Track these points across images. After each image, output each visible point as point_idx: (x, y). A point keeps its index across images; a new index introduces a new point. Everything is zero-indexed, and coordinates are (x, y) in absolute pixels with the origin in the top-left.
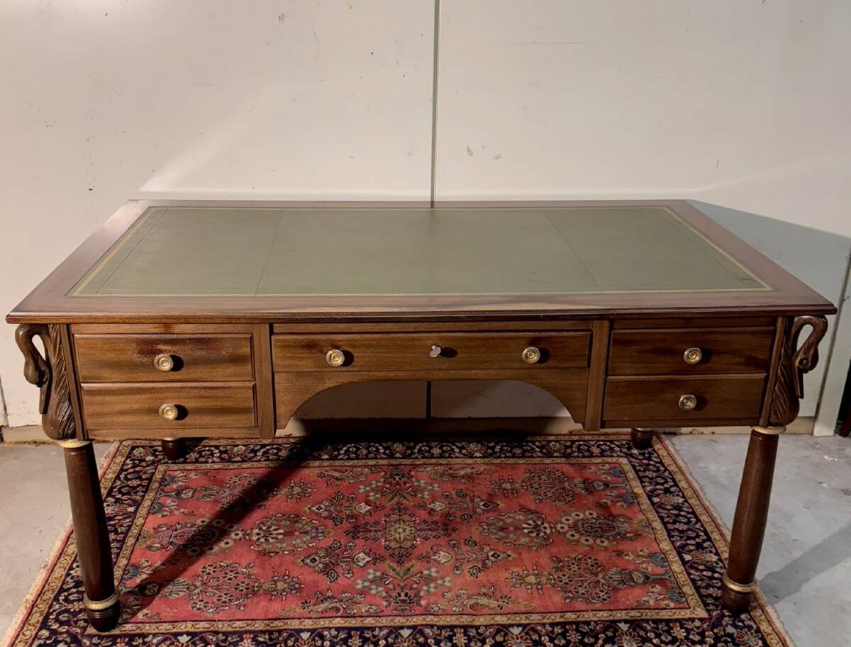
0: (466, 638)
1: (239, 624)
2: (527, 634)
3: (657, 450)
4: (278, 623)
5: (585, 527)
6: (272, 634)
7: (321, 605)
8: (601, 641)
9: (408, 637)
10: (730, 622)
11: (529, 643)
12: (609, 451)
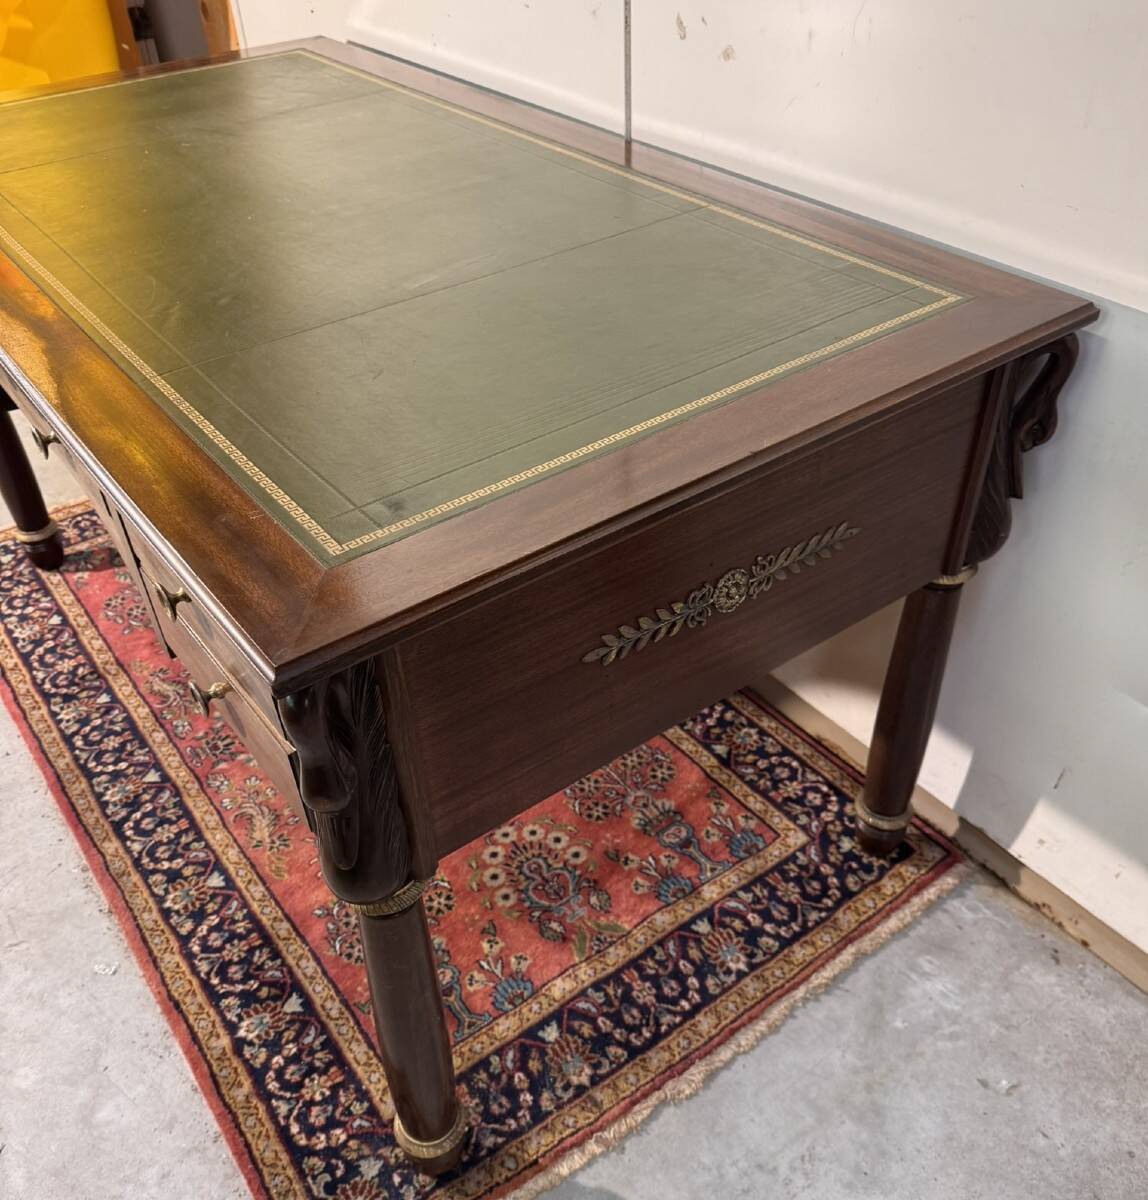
0: (173, 837)
1: (98, 643)
2: (213, 897)
3: (891, 873)
4: (113, 669)
5: (531, 862)
6: (91, 673)
7: (165, 686)
8: (240, 988)
9: (144, 783)
10: (393, 1161)
11: (193, 904)
12: (806, 809)
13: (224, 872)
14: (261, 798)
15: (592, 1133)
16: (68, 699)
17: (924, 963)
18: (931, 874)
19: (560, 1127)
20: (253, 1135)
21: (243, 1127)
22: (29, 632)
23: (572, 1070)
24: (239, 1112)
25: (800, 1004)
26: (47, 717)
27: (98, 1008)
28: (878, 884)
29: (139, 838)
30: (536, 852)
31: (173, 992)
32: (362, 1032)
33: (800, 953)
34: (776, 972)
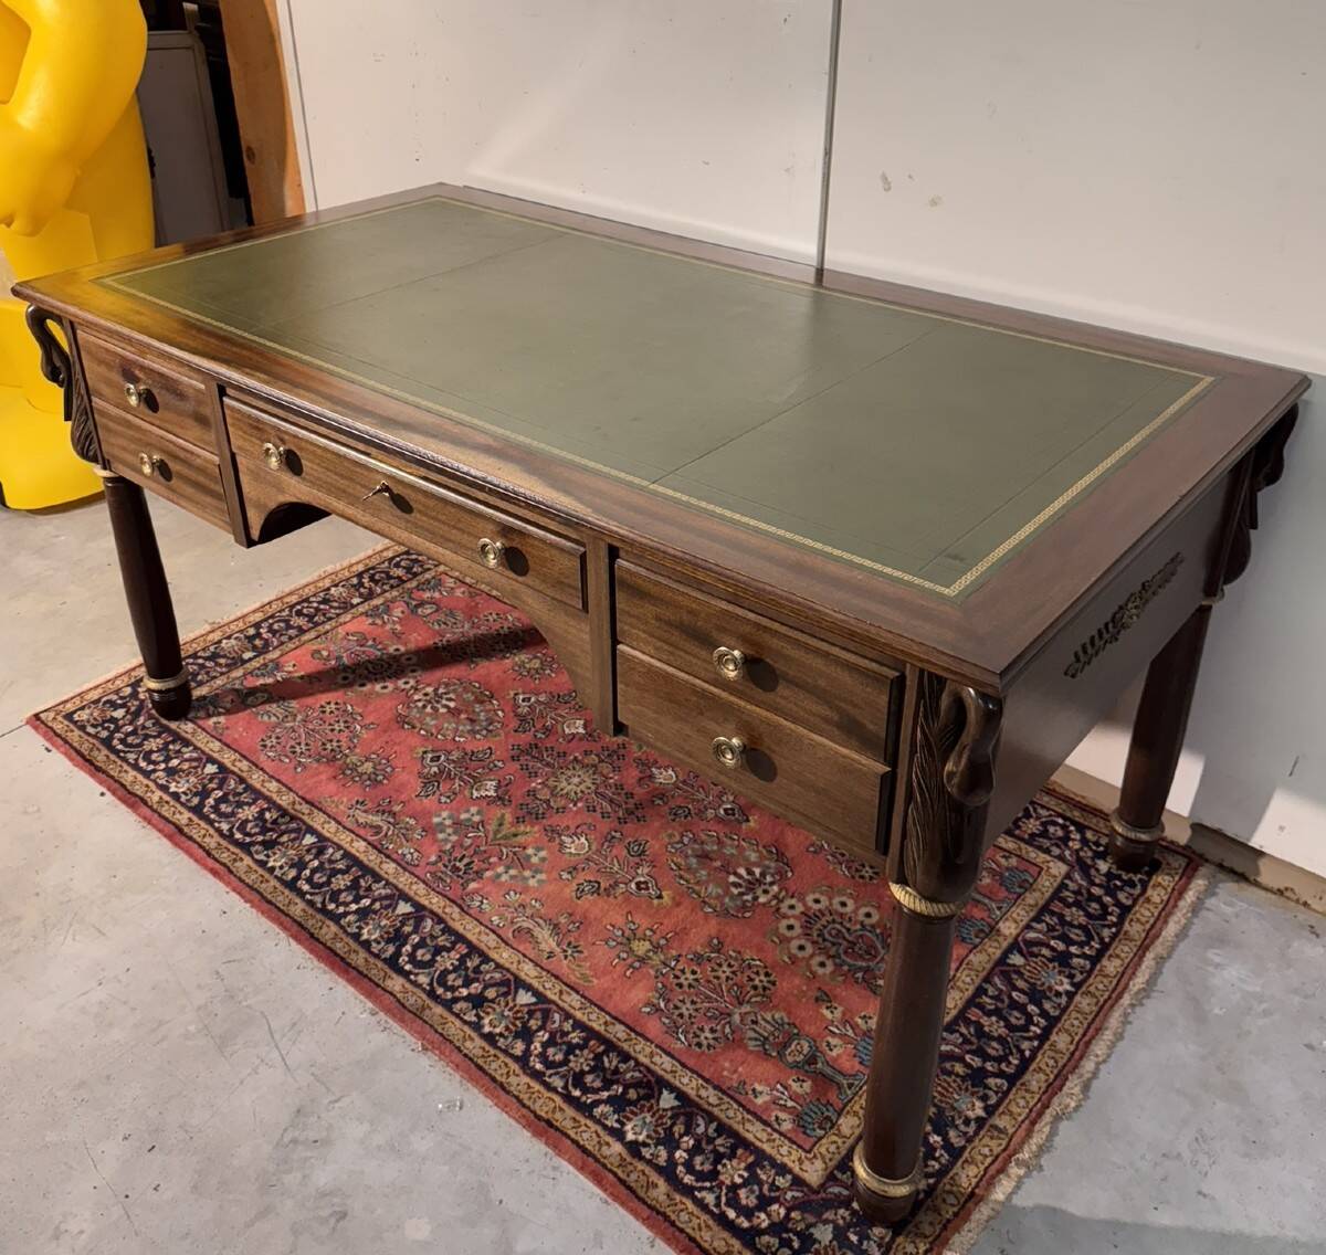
0: (457, 963)
1: (273, 786)
2: (531, 1013)
3: (1151, 883)
4: (305, 808)
5: (829, 928)
6: (282, 816)
7: (370, 817)
8: (605, 1094)
9: (398, 916)
10: (841, 1222)
11: (515, 1025)
12: (1053, 842)
13: (529, 988)
14: (529, 912)
15: (1010, 1157)
16: (269, 845)
17: (1211, 954)
18: (1184, 879)
19: (980, 1158)
20: (694, 1229)
21: (677, 1223)
22: (186, 785)
23: (964, 1107)
24: (669, 1211)
25: (1129, 1011)
26: (255, 867)
27: (460, 1145)
28: (1147, 895)
29: (421, 971)
30: (830, 919)
31: (539, 1112)
32: (749, 1112)
33: (1111, 966)
34: (1097, 984)
